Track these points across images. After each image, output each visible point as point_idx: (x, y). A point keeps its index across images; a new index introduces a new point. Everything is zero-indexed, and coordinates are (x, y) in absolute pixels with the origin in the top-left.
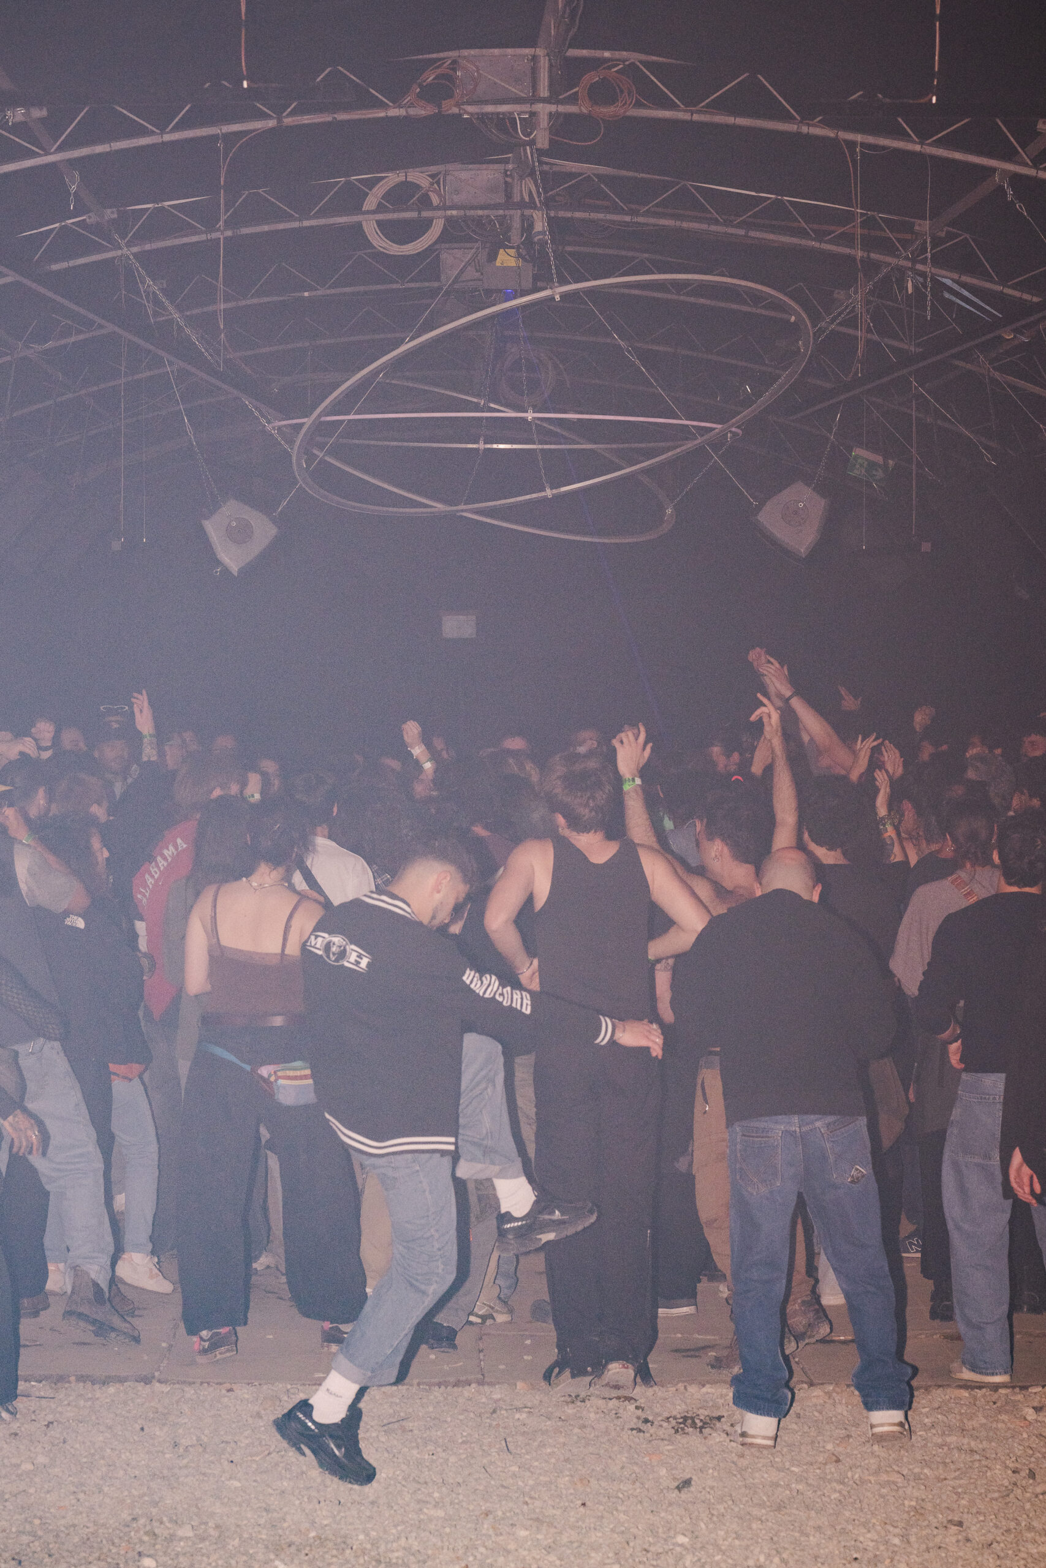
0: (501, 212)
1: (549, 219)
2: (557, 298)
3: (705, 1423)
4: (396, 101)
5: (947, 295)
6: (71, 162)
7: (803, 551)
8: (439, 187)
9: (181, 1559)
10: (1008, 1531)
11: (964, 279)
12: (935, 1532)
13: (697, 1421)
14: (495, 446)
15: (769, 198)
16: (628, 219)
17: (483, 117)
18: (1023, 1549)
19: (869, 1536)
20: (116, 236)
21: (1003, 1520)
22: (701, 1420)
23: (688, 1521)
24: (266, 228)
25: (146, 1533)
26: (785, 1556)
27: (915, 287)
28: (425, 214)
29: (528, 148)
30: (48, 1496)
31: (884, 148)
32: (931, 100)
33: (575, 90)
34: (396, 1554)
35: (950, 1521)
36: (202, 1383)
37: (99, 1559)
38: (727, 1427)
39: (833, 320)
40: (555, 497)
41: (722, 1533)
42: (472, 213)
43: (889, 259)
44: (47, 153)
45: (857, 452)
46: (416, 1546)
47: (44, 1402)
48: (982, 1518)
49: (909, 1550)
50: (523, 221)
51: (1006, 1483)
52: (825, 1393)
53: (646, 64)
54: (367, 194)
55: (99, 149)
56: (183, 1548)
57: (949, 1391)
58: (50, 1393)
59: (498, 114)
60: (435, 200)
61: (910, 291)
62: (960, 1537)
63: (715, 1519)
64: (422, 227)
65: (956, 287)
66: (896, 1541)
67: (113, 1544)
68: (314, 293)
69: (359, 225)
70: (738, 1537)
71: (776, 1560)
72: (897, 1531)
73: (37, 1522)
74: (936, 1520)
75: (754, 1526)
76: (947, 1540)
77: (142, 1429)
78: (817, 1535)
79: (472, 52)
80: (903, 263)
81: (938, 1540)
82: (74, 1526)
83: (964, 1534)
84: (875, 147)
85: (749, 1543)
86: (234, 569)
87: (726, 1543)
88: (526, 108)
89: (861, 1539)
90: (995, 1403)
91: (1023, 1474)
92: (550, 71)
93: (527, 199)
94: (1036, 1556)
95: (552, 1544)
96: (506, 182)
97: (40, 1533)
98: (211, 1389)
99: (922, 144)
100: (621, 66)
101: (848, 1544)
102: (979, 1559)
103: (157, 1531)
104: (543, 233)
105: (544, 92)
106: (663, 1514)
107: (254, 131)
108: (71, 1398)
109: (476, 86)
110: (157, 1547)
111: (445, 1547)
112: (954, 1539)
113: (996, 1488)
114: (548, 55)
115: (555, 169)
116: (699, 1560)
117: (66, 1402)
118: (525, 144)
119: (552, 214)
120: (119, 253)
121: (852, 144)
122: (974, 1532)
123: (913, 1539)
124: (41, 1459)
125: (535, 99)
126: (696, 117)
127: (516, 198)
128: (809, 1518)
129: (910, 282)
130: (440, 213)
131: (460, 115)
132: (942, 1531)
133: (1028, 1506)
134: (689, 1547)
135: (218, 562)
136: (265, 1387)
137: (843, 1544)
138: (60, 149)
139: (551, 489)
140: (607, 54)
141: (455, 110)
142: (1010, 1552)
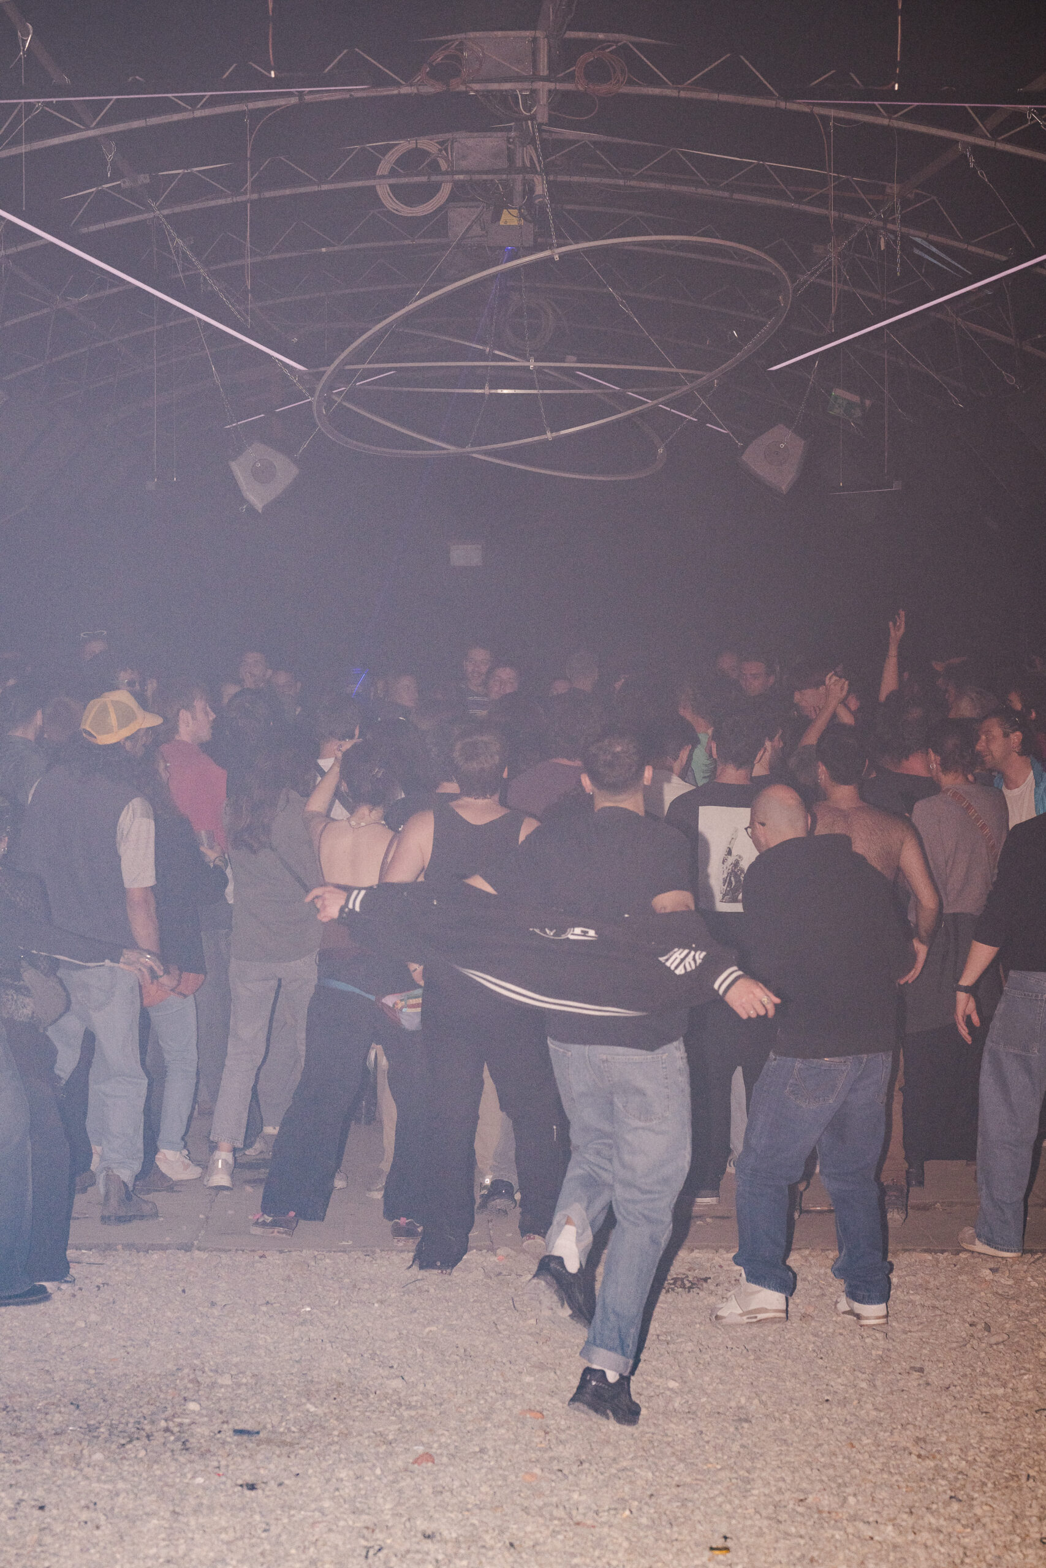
0: (504, 176)
1: (548, 182)
2: (557, 258)
3: (693, 1284)
4: (408, 78)
5: (917, 251)
6: (108, 136)
7: (784, 488)
8: (447, 153)
9: (223, 1403)
10: (965, 1375)
11: (931, 237)
12: (899, 1377)
13: (686, 1282)
14: (499, 391)
15: (752, 163)
16: (621, 182)
17: (488, 94)
18: (977, 1391)
19: (839, 1380)
20: (150, 201)
21: (960, 1367)
22: (690, 1282)
23: (677, 1368)
24: (288, 192)
25: (191, 1381)
26: (764, 1398)
27: (887, 244)
28: (434, 178)
29: (529, 122)
30: (101, 1350)
31: (856, 122)
32: (894, 86)
33: (572, 69)
34: (415, 1398)
35: (913, 1368)
36: (237, 1250)
37: (148, 1403)
38: (712, 1287)
39: (812, 274)
40: (554, 439)
41: (707, 1379)
42: (477, 177)
43: (862, 219)
44: (88, 128)
45: (837, 392)
46: (432, 1390)
47: (94, 1268)
48: (941, 1365)
49: (875, 1393)
50: (524, 185)
51: (964, 1334)
52: (802, 1257)
53: (639, 46)
54: (381, 160)
55: (136, 124)
56: (223, 1394)
57: (914, 1254)
58: (99, 1260)
59: (501, 91)
60: (444, 166)
61: (883, 248)
62: (921, 1382)
63: (701, 1367)
64: (432, 190)
65: (925, 244)
66: (864, 1385)
67: (161, 1391)
68: (331, 249)
69: (373, 189)
70: (722, 1382)
71: (756, 1401)
72: (864, 1376)
73: (92, 1372)
74: (899, 1367)
75: (736, 1372)
76: (909, 1384)
77: (184, 1291)
78: (793, 1380)
79: (478, 34)
80: (875, 223)
81: (901, 1384)
82: (125, 1375)
83: (924, 1379)
84: (849, 122)
85: (731, 1387)
86: (259, 506)
87: (711, 1387)
88: (526, 85)
89: (832, 1383)
90: (955, 1265)
91: (979, 1327)
92: (549, 51)
93: (528, 164)
94: (989, 1397)
95: (555, 1389)
96: (508, 149)
97: (95, 1381)
98: (244, 1256)
99: (890, 118)
100: (614, 47)
101: (820, 1388)
102: (938, 1400)
103: (199, 1379)
104: (543, 196)
105: (544, 72)
106: (654, 1363)
107: (279, 107)
108: (118, 1265)
109: (481, 65)
110: (201, 1393)
111: (459, 1392)
112: (915, 1384)
113: (955, 1340)
114: (547, 37)
115: (554, 136)
116: (687, 1402)
117: (114, 1268)
118: (527, 119)
119: (551, 178)
120: (152, 215)
121: (825, 119)
122: (933, 1377)
123: (878, 1383)
124: (94, 1318)
125: (535, 77)
126: (683, 94)
127: (519, 164)
128: (785, 1366)
129: (882, 240)
130: (448, 177)
131: (466, 92)
132: (905, 1376)
133: (983, 1354)
134: (677, 1391)
135: (243, 500)
136: (294, 1254)
137: (816, 1387)
138: (98, 126)
139: (552, 432)
140: (601, 36)
141: (462, 88)
142: (965, 1394)
